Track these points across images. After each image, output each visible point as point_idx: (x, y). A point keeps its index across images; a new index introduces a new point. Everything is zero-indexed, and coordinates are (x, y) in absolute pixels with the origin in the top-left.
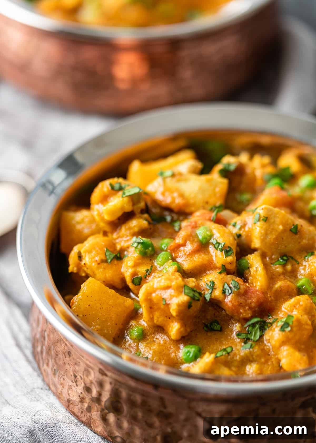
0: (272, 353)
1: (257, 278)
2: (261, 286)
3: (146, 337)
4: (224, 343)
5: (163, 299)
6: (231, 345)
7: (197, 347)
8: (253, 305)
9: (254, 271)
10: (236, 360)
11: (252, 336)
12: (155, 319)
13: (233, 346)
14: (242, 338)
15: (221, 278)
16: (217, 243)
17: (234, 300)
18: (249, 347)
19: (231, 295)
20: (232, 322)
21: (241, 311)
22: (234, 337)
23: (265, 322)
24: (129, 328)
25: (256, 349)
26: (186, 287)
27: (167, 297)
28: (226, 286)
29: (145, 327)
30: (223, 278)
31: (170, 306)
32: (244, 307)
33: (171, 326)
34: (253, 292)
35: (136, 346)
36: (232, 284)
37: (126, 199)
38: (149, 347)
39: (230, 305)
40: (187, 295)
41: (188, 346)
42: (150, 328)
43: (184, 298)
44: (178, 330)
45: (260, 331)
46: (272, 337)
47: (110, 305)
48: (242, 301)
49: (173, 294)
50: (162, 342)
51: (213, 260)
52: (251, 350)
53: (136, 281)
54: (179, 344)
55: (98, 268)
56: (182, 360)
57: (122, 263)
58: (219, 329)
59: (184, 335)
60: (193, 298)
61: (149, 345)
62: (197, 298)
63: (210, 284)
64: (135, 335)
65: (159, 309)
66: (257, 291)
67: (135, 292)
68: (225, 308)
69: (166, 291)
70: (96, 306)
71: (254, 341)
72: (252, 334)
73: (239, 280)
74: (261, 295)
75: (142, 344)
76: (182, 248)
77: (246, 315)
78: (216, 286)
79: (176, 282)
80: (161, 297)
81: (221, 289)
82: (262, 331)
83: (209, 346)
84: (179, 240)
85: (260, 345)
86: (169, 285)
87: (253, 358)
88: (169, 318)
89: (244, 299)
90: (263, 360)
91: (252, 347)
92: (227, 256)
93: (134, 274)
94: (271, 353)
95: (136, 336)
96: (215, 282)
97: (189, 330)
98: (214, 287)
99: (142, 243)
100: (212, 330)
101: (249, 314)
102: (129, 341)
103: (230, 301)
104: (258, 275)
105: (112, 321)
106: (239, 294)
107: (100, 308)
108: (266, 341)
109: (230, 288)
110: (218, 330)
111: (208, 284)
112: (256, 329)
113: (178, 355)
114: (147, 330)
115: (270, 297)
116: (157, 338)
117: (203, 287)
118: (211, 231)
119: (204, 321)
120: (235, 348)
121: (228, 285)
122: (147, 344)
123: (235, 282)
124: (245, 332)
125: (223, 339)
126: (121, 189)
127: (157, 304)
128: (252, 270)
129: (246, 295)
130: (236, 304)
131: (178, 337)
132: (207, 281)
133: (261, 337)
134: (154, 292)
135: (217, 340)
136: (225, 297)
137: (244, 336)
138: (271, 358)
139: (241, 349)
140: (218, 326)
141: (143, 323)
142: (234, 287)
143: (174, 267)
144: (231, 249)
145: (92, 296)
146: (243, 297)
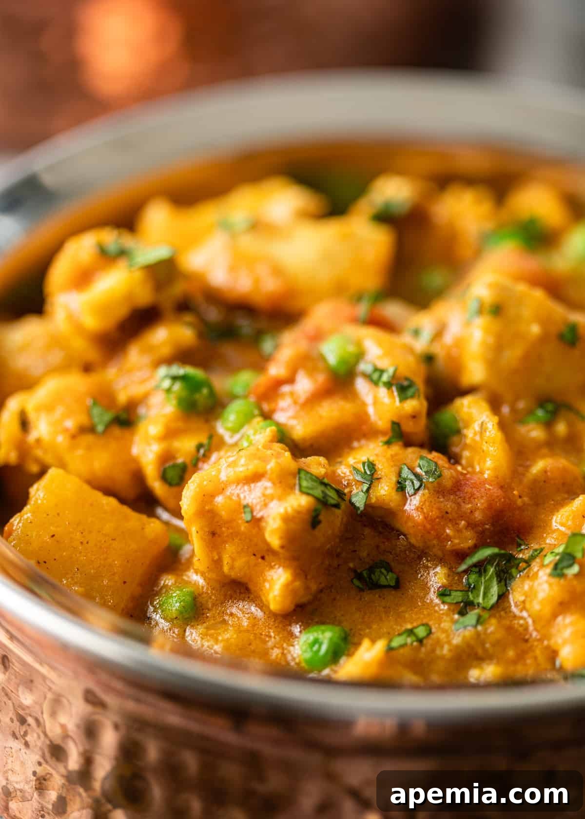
0: (534, 634)
1: (483, 451)
2: (495, 469)
3: (203, 614)
4: (407, 615)
5: (245, 507)
6: (425, 621)
7: (337, 629)
8: (478, 516)
9: (475, 434)
10: (443, 657)
11: (478, 596)
12: (225, 562)
13: (431, 623)
14: (455, 602)
15: (392, 456)
16: (376, 369)
17: (427, 504)
18: (474, 622)
19: (421, 492)
20: (423, 563)
21: (448, 531)
22: (432, 601)
23: (510, 558)
24: (158, 594)
25: (492, 626)
26: (302, 475)
27: (255, 501)
28: (406, 473)
29: (198, 588)
30: (396, 455)
31: (263, 524)
32: (454, 522)
33: (269, 578)
34: (475, 486)
35: (178, 635)
36: (420, 466)
37: (138, 275)
38: (211, 636)
39: (418, 517)
40: (308, 494)
41: (315, 628)
42: (213, 589)
43: (299, 501)
44: (287, 585)
45: (499, 582)
46: (531, 594)
47: (106, 535)
48: (449, 506)
49: (269, 491)
50: (245, 623)
51: (366, 414)
52: (479, 628)
53: (171, 474)
54: (290, 625)
55: (72, 448)
56: (298, 664)
57: (133, 434)
58: (393, 583)
59: (304, 600)
60: (323, 502)
61: (213, 631)
62: (332, 502)
63: (364, 469)
64: (174, 608)
65: (236, 534)
66: (485, 481)
67: (171, 504)
68: (404, 529)
69: (252, 485)
70: (71, 538)
71: (484, 608)
72: (479, 591)
73: (439, 458)
74: (497, 492)
75: (193, 629)
76: (286, 389)
77: (459, 544)
78: (379, 473)
79: (277, 463)
80: (239, 503)
81: (394, 479)
82: (503, 583)
83: (370, 628)
84: (276, 370)
85: (500, 616)
86: (261, 470)
87: (485, 650)
88: (263, 558)
89: (455, 502)
90: (511, 653)
91: (482, 620)
92: (403, 399)
93: (166, 458)
94: (531, 635)
95: (176, 610)
96: (376, 463)
97: (314, 587)
98: (375, 476)
99: (184, 378)
100: (375, 586)
101: (466, 539)
102: (161, 626)
103: (418, 509)
104: (486, 442)
105: (114, 574)
106: (440, 491)
107: (82, 543)
108: (516, 606)
109: (417, 476)
110: (389, 586)
111: (358, 470)
112: (487, 578)
113: (289, 652)
114: (204, 595)
115: (520, 497)
116: (232, 614)
117: (346, 478)
118: (359, 344)
119: (351, 565)
120: (437, 625)
121: (411, 470)
122: (207, 628)
123: (428, 462)
124: (459, 589)
125: (402, 609)
126: (123, 253)
127: (230, 522)
128: (470, 434)
129: (458, 493)
130: (434, 513)
131: (289, 605)
132: (354, 463)
133: (503, 596)
134: (222, 491)
135: (387, 610)
136: (405, 500)
137: (457, 596)
138: (531, 649)
139: (453, 627)
140: (390, 574)
141: (196, 578)
142: (426, 472)
143: (269, 431)
144: (411, 384)
145: (58, 514)
146: (452, 497)
